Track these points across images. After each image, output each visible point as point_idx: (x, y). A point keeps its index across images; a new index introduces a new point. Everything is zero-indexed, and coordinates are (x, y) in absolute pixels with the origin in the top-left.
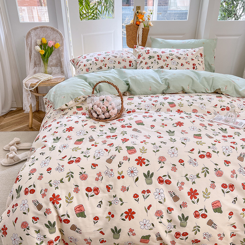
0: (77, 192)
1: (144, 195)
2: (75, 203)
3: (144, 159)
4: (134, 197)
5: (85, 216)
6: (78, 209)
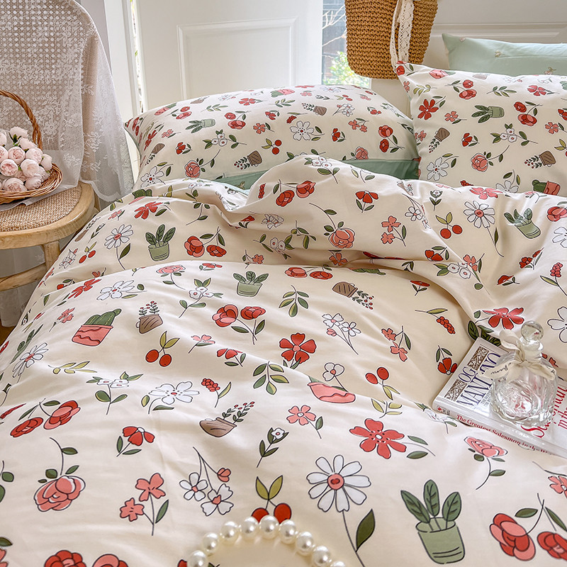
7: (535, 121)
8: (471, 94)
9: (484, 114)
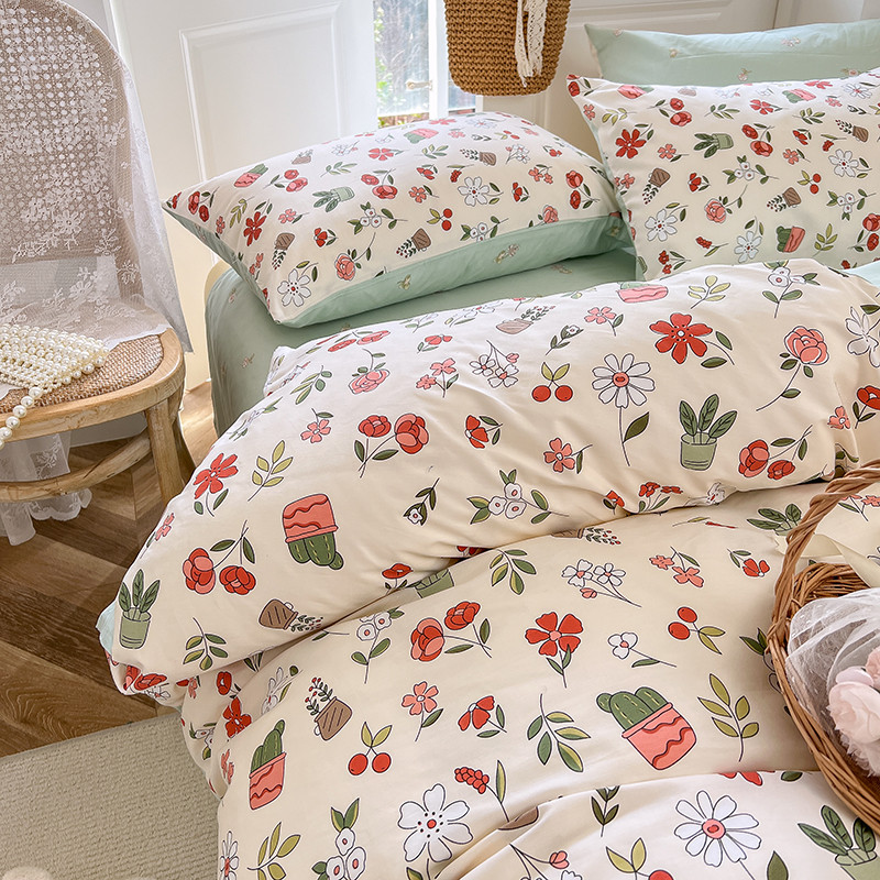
7: (770, 150)
8: (685, 119)
9: (709, 145)
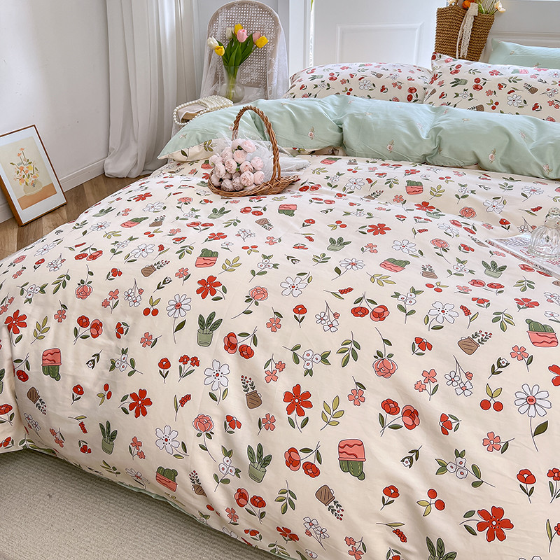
0: (60, 321)
1: (182, 366)
2: (48, 344)
3: (219, 284)
4: (161, 365)
5: (57, 377)
6: (49, 357)
7: (482, 88)
8: (456, 72)
9: (457, 82)
